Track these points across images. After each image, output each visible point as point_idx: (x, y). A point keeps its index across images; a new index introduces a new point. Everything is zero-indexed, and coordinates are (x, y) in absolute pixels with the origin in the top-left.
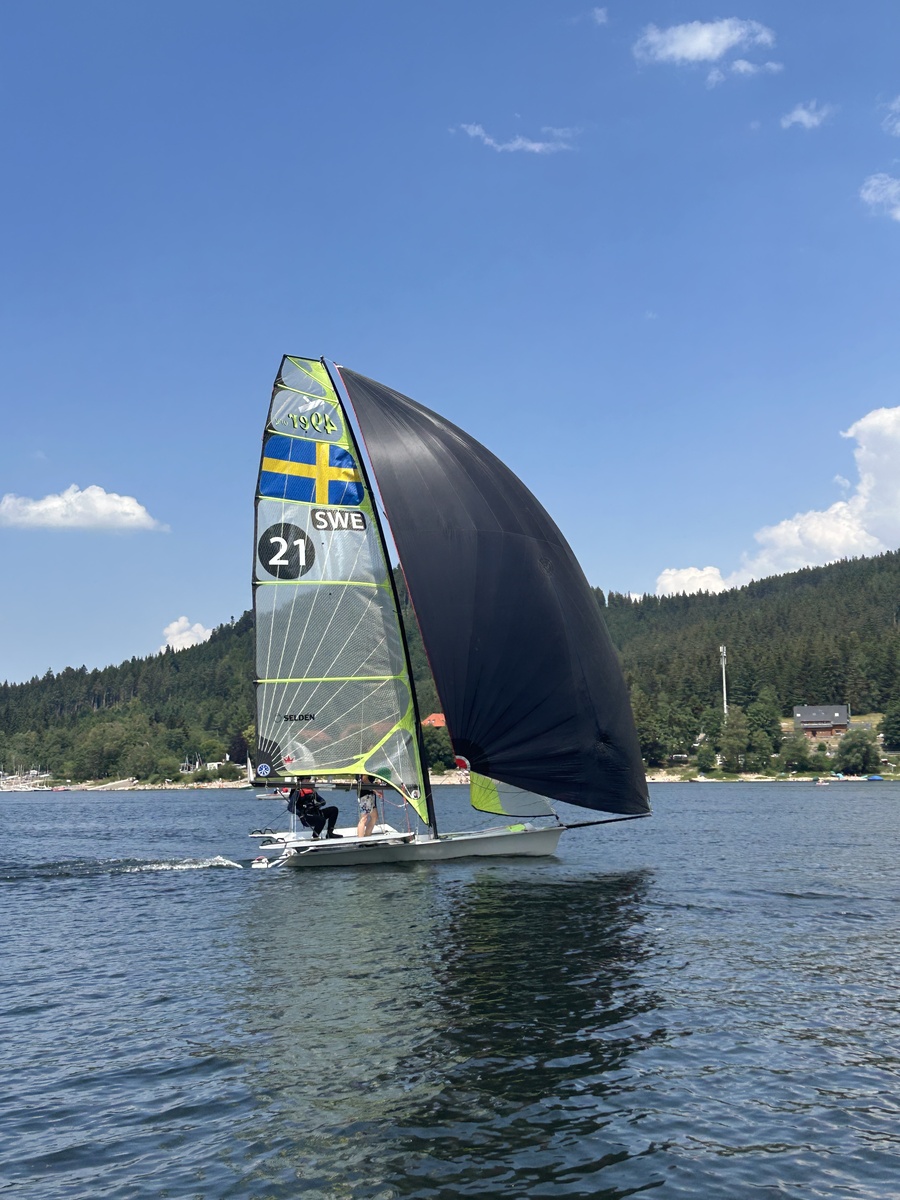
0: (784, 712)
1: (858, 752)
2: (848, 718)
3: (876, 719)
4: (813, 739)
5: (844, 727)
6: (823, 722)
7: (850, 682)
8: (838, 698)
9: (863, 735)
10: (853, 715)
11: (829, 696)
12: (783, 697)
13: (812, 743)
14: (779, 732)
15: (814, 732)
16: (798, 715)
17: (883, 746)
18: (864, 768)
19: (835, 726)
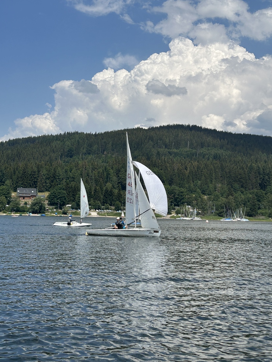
0: (14, 190)
1: (38, 205)
2: (37, 193)
3: (47, 194)
4: (23, 200)
5: (35, 196)
6: (27, 194)
7: (39, 180)
8: (34, 186)
9: (41, 200)
10: (39, 192)
11: (31, 184)
12: (14, 184)
13: (22, 202)
14: (10, 197)
15: (24, 198)
16: (19, 191)
17: (48, 204)
18: (39, 211)
19: (32, 196)
